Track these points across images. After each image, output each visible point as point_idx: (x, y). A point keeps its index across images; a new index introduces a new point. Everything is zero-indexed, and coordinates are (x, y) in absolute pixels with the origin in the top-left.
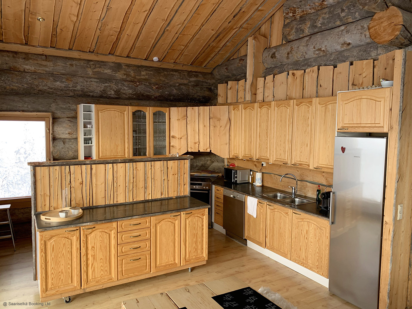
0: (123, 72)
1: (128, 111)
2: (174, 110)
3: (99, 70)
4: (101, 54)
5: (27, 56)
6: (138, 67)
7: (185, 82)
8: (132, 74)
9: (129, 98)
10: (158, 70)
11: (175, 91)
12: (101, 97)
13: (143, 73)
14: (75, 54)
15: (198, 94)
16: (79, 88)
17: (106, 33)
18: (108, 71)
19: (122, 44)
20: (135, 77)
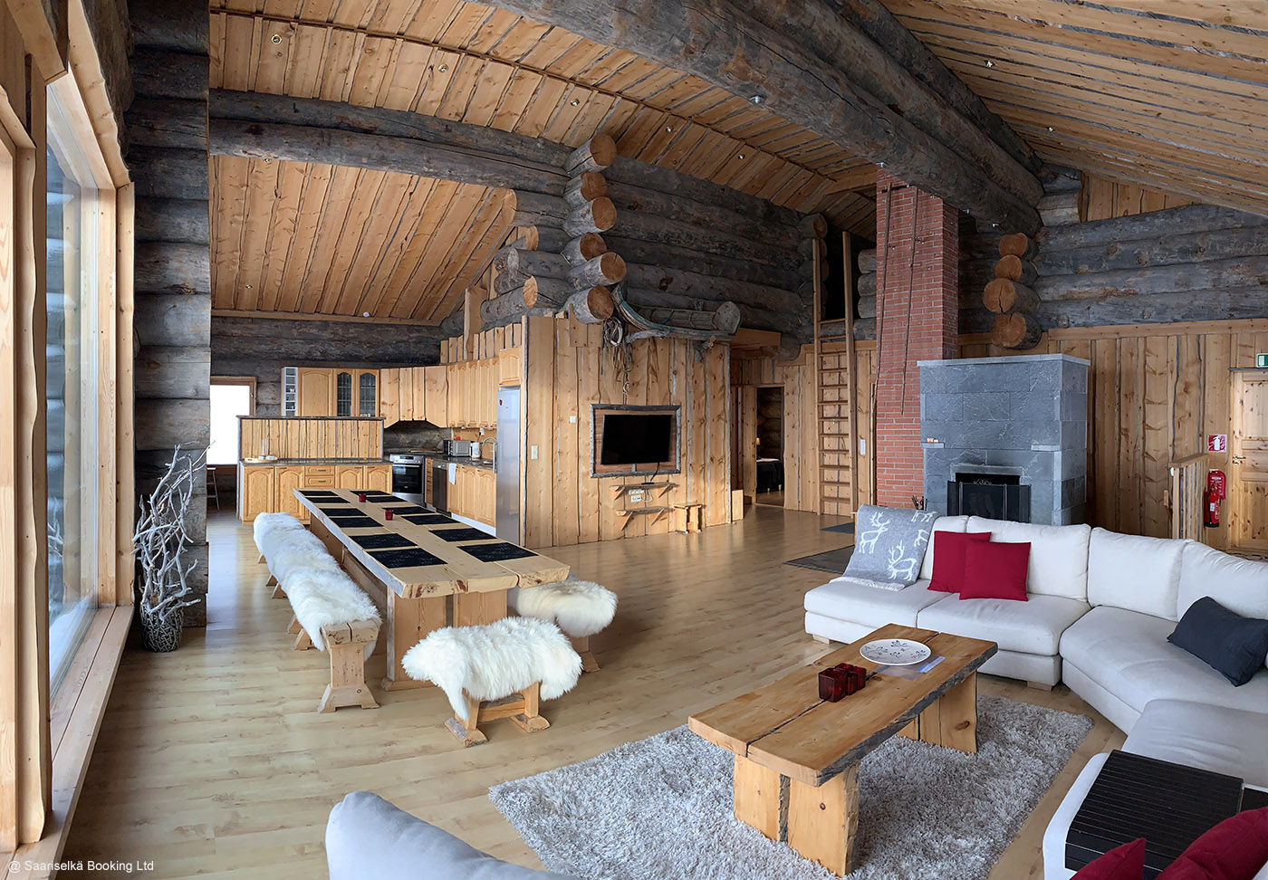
0: (329, 331)
1: (333, 374)
2: (385, 372)
3: (305, 330)
4: (307, 313)
5: (235, 320)
6: (346, 323)
7: (405, 338)
8: (340, 332)
9: (337, 360)
10: (370, 327)
11: (391, 350)
12: (307, 359)
13: (351, 331)
14: (280, 315)
15: (422, 352)
16: (283, 350)
17: (310, 293)
18: (314, 331)
19: (327, 301)
20: (343, 336)
